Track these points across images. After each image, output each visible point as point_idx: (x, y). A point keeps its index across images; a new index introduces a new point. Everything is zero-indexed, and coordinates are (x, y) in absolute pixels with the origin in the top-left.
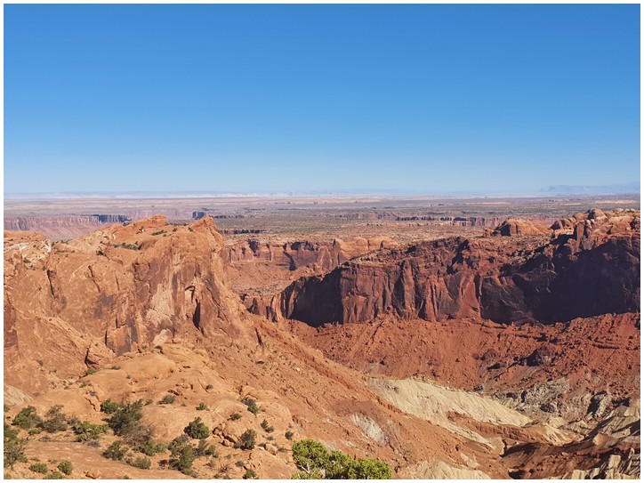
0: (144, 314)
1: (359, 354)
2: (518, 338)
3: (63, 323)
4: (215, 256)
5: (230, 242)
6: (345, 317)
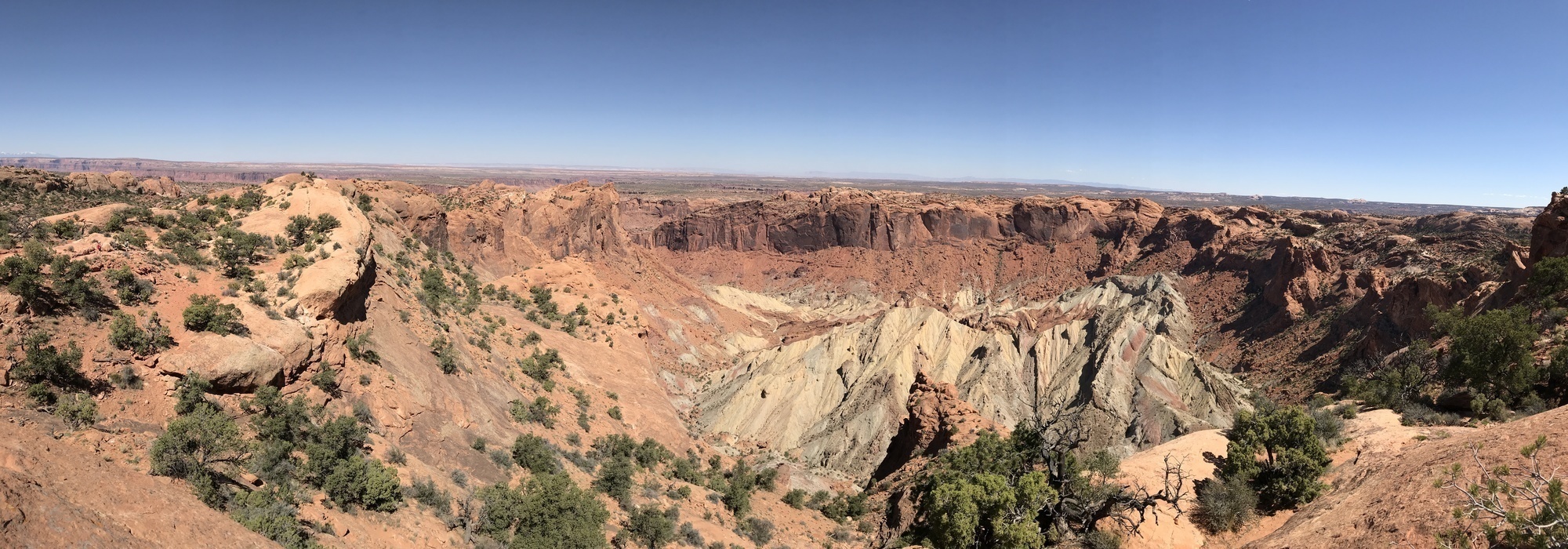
0: (573, 240)
1: (697, 270)
2: (787, 262)
3: (528, 240)
4: (614, 207)
5: (626, 199)
6: (690, 247)
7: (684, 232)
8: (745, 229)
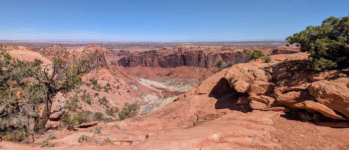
4: (105, 53)
6: (131, 66)
7: (129, 61)
8: (150, 59)
